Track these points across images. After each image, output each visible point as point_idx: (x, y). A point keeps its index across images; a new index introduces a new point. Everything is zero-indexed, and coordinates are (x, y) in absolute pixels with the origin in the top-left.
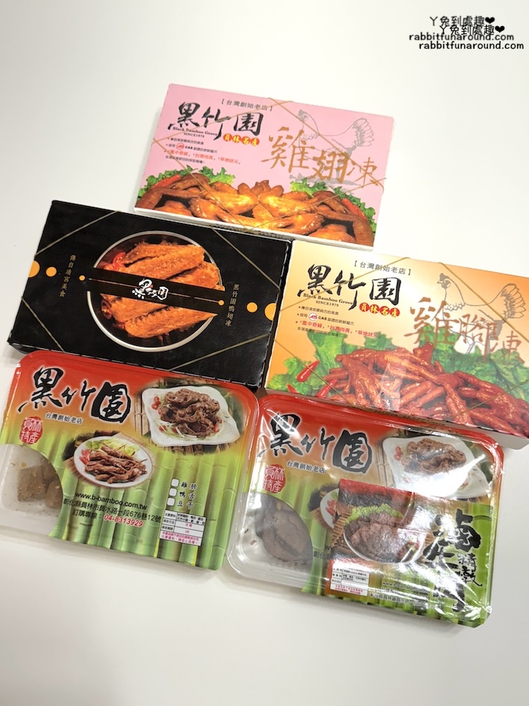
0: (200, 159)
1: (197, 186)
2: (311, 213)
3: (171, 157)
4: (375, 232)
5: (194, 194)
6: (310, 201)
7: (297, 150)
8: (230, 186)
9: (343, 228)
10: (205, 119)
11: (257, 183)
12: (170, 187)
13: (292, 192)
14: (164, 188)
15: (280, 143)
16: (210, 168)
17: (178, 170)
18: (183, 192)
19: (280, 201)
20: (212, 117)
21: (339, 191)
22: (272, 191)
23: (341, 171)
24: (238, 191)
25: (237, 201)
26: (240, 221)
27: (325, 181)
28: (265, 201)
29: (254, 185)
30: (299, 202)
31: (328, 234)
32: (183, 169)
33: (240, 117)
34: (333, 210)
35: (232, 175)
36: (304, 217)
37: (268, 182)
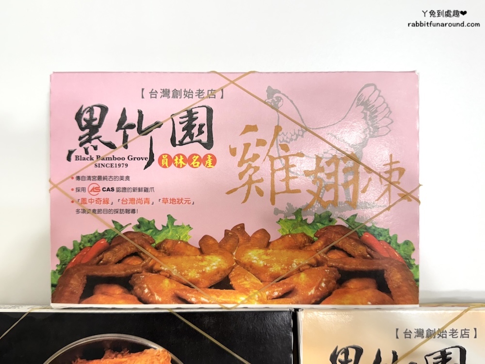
0: (130, 207)
1: (136, 254)
2: (318, 266)
3: (84, 211)
4: (417, 281)
5: (135, 267)
6: (313, 247)
7: (278, 164)
8: (187, 243)
9: (370, 282)
10: (121, 132)
11: (226, 232)
12: (95, 261)
13: (282, 237)
14: (86, 264)
15: (249, 156)
16: (150, 220)
17: (101, 231)
18: (116, 267)
19: (267, 255)
20: (131, 126)
21: (354, 223)
22: (252, 242)
23: (351, 188)
24: (201, 250)
25: (202, 267)
26: (214, 297)
27: (330, 209)
28: (244, 259)
29: (222, 236)
30: (297, 252)
31: (349, 296)
32: (107, 228)
33: (177, 120)
34: (350, 255)
35: (186, 225)
36: (308, 275)
37: (242, 226)
